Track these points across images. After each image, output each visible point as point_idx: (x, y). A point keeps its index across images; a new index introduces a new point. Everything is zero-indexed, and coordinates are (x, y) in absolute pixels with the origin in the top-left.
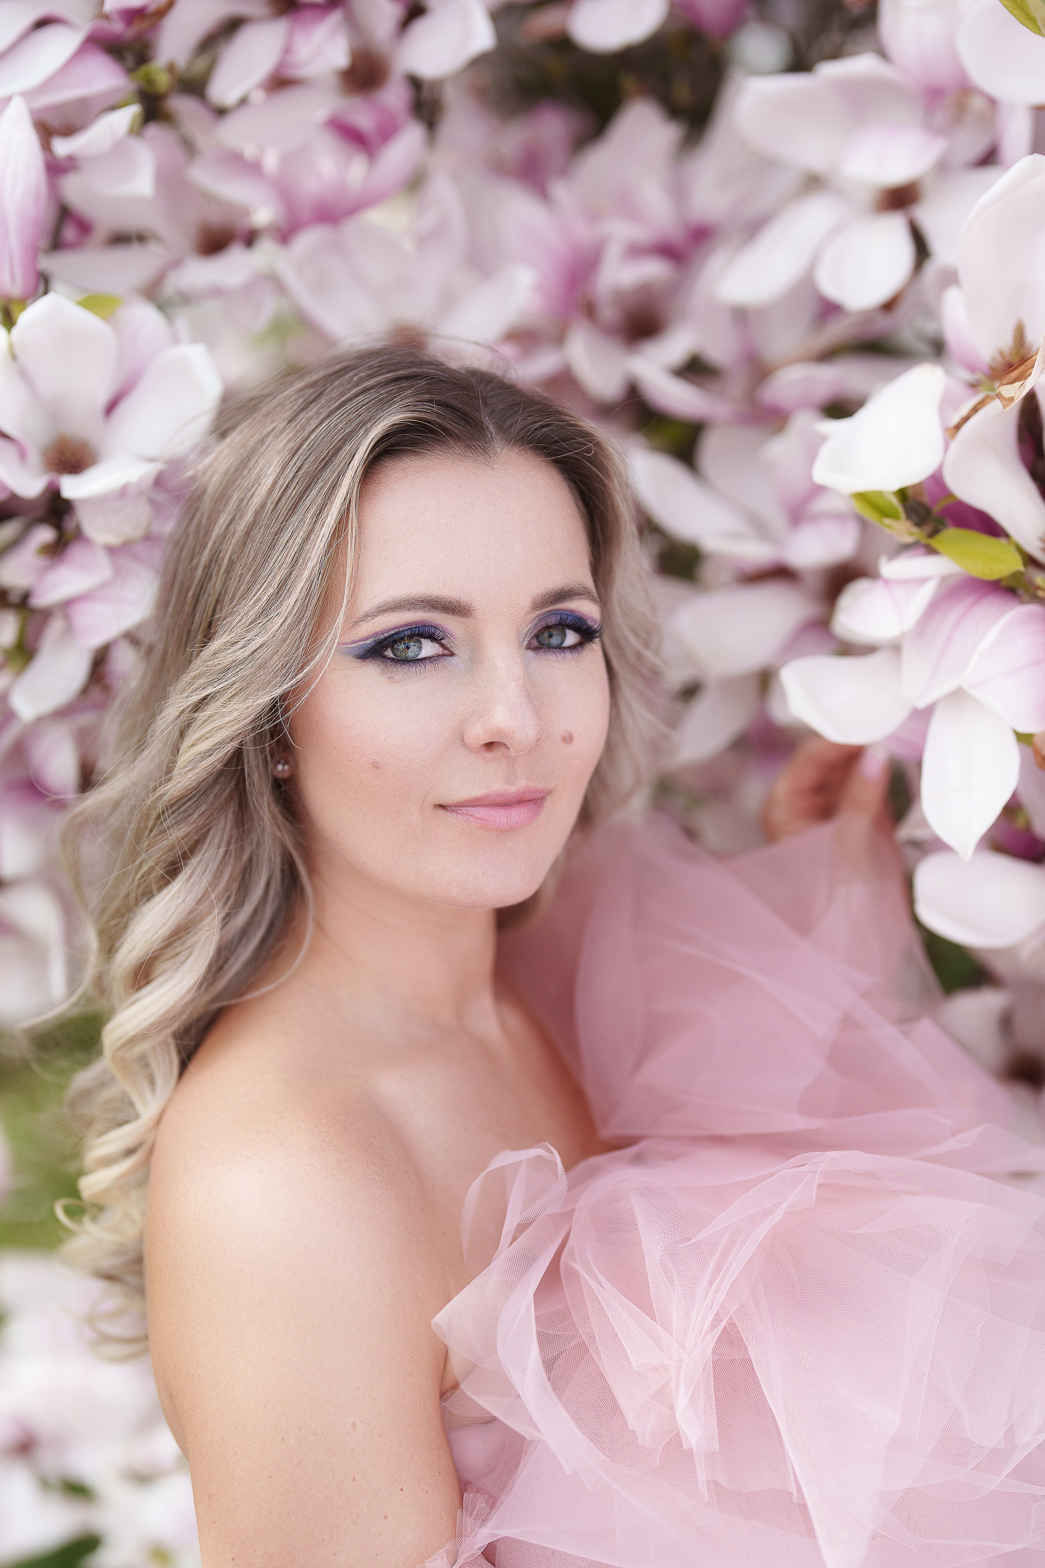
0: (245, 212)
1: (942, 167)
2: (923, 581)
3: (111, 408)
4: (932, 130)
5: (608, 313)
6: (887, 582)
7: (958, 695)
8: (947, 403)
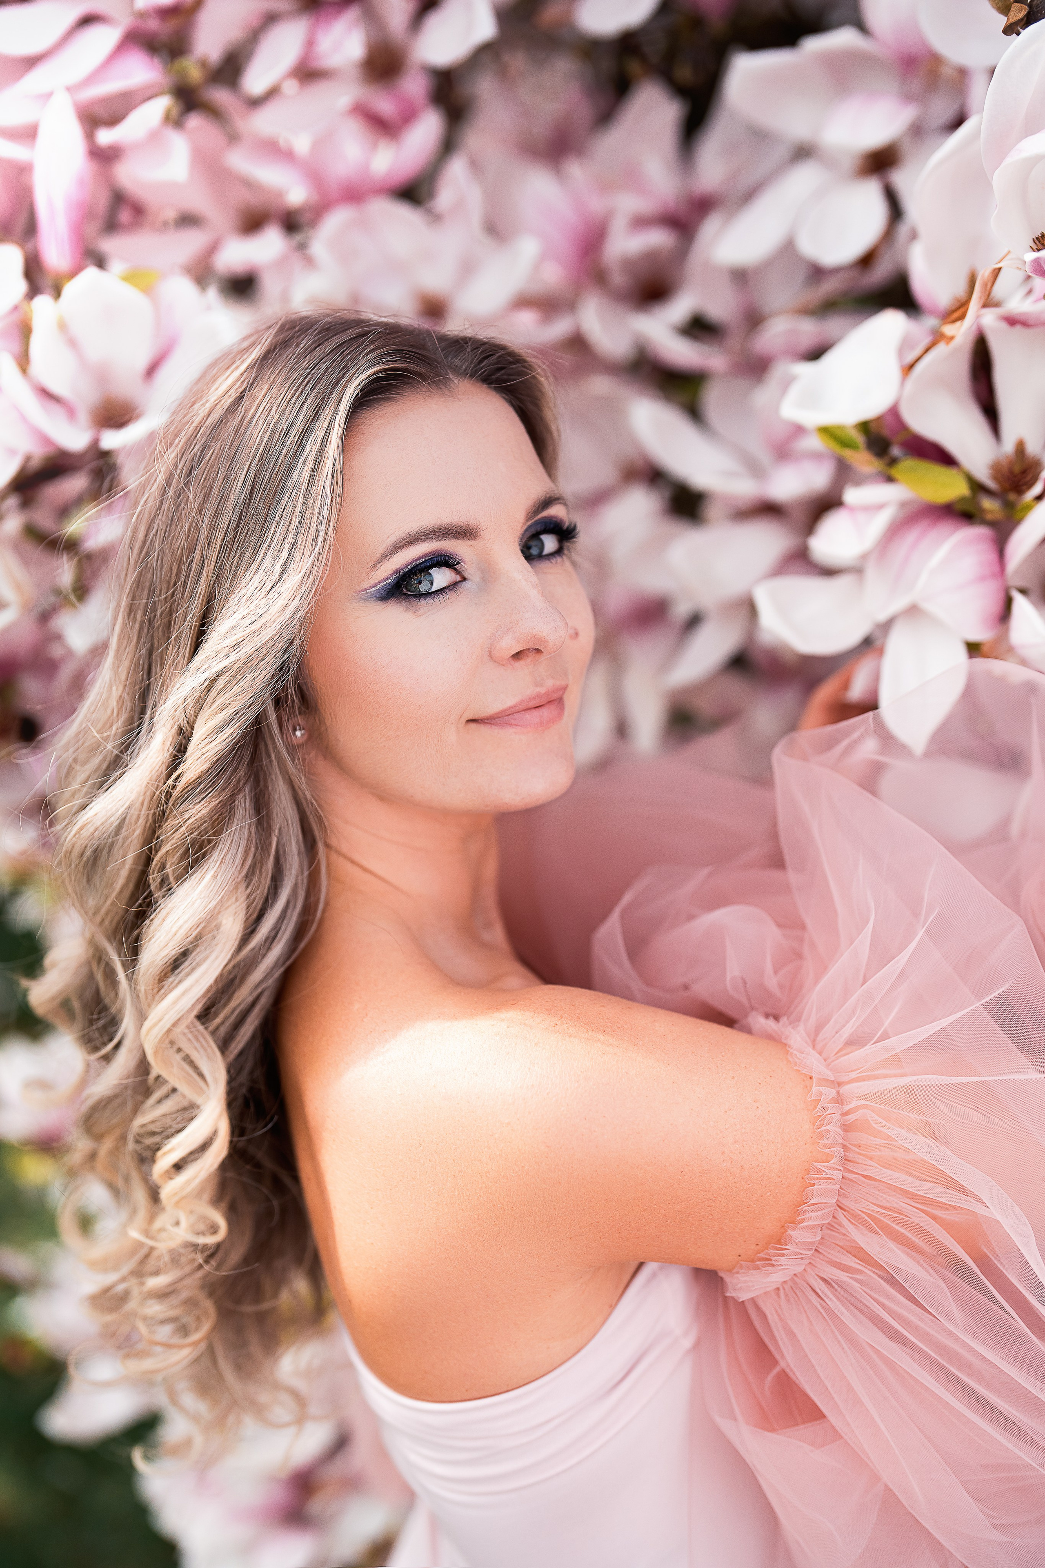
0: (280, 194)
1: (917, 131)
2: (880, 507)
3: (151, 371)
4: (908, 98)
5: (618, 279)
6: (852, 509)
7: (913, 611)
8: (904, 345)
